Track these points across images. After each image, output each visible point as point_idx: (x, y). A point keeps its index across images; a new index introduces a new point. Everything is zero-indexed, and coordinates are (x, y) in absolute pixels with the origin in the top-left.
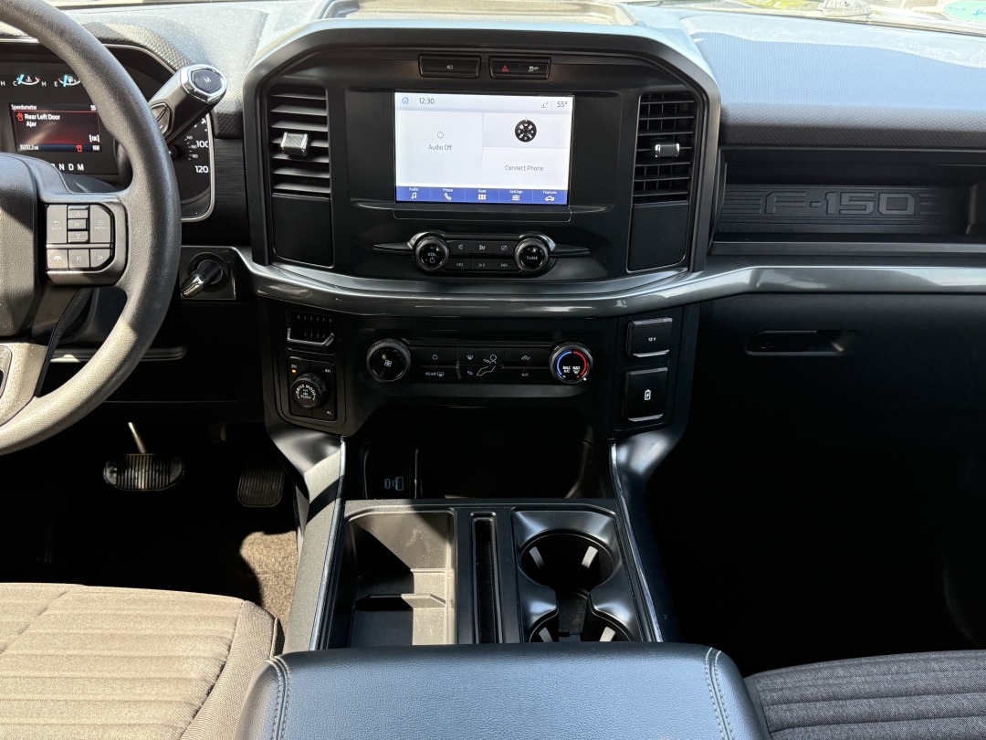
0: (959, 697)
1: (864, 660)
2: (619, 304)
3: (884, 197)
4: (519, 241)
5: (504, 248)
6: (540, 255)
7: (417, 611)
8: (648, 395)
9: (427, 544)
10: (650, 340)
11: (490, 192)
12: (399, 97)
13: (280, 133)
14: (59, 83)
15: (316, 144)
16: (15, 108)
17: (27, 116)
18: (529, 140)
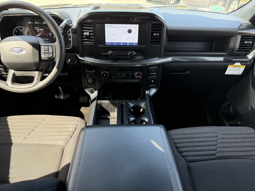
0: (207, 134)
1: (190, 128)
2: (148, 64)
3: (197, 44)
4: (129, 52)
5: (126, 54)
6: (133, 55)
7: (111, 120)
8: (152, 81)
9: (112, 108)
10: (153, 71)
11: (123, 43)
12: (106, 25)
13: (84, 32)
14: (43, 23)
15: (90, 34)
16: (35, 28)
17: (37, 30)
18: (130, 33)
